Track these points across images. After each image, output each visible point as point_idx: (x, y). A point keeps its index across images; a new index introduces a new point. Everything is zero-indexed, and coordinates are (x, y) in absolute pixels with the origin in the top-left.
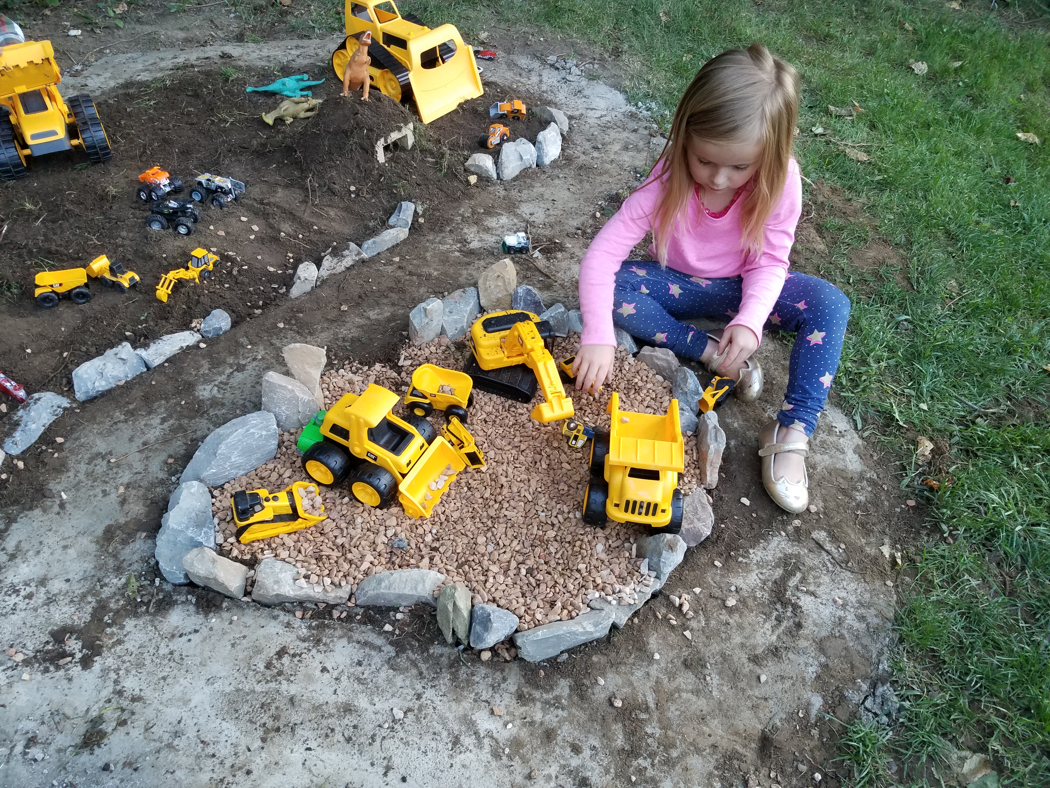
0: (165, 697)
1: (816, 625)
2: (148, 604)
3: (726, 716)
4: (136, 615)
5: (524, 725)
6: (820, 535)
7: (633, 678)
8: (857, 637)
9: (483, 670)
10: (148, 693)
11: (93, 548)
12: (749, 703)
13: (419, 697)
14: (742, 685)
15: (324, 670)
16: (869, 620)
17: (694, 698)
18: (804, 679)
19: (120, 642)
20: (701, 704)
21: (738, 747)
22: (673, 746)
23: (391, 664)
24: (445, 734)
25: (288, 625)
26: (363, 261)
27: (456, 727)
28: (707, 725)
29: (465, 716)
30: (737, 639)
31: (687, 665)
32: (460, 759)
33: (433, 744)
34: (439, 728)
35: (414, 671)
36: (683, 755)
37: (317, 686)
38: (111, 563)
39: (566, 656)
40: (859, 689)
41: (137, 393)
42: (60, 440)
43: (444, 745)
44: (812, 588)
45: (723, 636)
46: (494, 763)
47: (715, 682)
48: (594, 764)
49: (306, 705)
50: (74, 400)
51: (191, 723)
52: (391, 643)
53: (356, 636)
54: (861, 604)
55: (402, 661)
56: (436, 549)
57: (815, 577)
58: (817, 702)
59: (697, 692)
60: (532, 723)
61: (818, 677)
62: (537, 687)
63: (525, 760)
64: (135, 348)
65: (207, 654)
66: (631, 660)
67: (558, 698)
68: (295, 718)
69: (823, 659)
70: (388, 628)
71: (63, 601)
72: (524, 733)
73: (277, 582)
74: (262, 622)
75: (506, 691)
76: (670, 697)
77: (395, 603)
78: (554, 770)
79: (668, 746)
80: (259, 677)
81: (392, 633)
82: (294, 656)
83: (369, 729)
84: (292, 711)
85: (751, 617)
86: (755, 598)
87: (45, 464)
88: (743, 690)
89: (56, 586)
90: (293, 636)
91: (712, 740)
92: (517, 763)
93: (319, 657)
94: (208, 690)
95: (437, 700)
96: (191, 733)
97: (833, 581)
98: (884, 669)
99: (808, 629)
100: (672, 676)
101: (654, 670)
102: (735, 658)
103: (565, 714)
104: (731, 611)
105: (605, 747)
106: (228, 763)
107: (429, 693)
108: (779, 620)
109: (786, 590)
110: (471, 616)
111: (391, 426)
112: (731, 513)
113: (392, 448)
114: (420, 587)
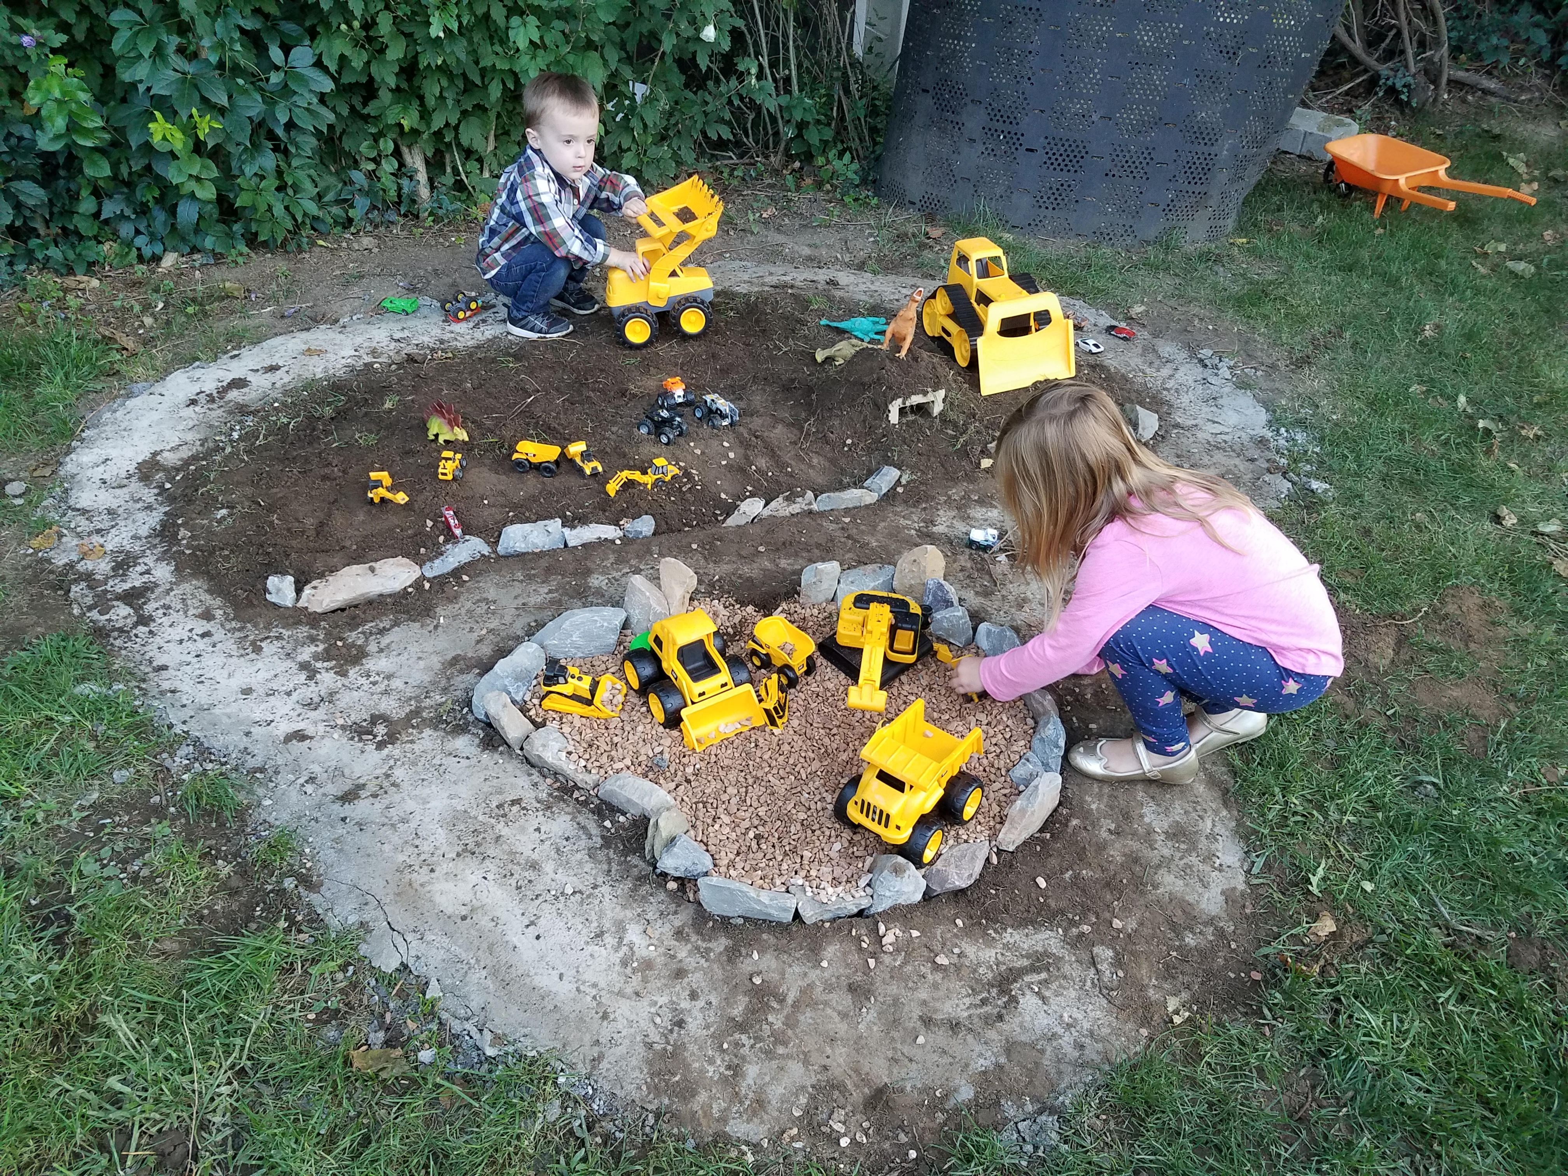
0: (417, 792)
1: (1021, 1026)
2: (448, 724)
3: (857, 1051)
4: (436, 728)
5: (665, 955)
6: (1105, 953)
7: (789, 970)
8: (1059, 1061)
9: (662, 896)
10: (405, 786)
11: (439, 666)
12: (890, 1054)
13: (595, 887)
14: (896, 1035)
15: (538, 830)
17: (837, 1019)
18: (967, 1065)
19: (412, 742)
20: (842, 1028)
21: (848, 1082)
22: (785, 1044)
23: (591, 854)
24: (595, 924)
25: (535, 785)
26: (810, 512)
27: (607, 924)
28: (832, 1048)
29: (622, 921)
30: (923, 994)
31: (852, 988)
32: (592, 948)
33: (580, 926)
34: (593, 917)
35: (605, 867)
36: (789, 1057)
37: (523, 838)
38: (443, 683)
39: (741, 921)
40: (1022, 1106)
41: (542, 562)
42: (465, 577)
43: (586, 933)
44: (1047, 994)
45: (910, 984)
46: (617, 968)
47: (870, 1017)
48: (700, 1016)
49: (505, 847)
50: (494, 551)
51: (418, 817)
52: (603, 837)
53: (580, 819)
54: (1091, 1033)
55: (601, 855)
56: (688, 781)
57: (1061, 986)
58: (966, 1093)
59: (844, 1016)
60: (673, 957)
61: (984, 1073)
62: (699, 933)
63: (645, 980)
64: (563, 526)
65: (463, 777)
66: (797, 955)
67: (708, 950)
68: (491, 852)
69: (1002, 1060)
70: (607, 824)
71: (394, 696)
72: (660, 961)
73: (544, 746)
74: (518, 773)
75: (669, 921)
76: (813, 1004)
77: (626, 807)
78: (663, 1000)
79: (779, 1039)
80: (487, 810)
81: (609, 830)
82: (524, 808)
83: (539, 888)
84: (493, 846)
85: (955, 985)
86: (975, 971)
87: (443, 592)
88: (893, 1039)
89: (397, 683)
90: (533, 795)
91: (827, 1062)
92: (637, 979)
93: (541, 819)
94: (447, 801)
95: (608, 897)
96: (413, 825)
97: (1079, 999)
98: (1063, 1103)
99: (1011, 1026)
100: (829, 988)
101: (814, 974)
102: (906, 1009)
103: (705, 965)
104: (937, 967)
105: (719, 1008)
106: (422, 857)
107: (605, 889)
108: (984, 1002)
109: (1015, 981)
110: (672, 841)
111: (707, 656)
112: (1014, 885)
113: (696, 675)
114: (646, 799)
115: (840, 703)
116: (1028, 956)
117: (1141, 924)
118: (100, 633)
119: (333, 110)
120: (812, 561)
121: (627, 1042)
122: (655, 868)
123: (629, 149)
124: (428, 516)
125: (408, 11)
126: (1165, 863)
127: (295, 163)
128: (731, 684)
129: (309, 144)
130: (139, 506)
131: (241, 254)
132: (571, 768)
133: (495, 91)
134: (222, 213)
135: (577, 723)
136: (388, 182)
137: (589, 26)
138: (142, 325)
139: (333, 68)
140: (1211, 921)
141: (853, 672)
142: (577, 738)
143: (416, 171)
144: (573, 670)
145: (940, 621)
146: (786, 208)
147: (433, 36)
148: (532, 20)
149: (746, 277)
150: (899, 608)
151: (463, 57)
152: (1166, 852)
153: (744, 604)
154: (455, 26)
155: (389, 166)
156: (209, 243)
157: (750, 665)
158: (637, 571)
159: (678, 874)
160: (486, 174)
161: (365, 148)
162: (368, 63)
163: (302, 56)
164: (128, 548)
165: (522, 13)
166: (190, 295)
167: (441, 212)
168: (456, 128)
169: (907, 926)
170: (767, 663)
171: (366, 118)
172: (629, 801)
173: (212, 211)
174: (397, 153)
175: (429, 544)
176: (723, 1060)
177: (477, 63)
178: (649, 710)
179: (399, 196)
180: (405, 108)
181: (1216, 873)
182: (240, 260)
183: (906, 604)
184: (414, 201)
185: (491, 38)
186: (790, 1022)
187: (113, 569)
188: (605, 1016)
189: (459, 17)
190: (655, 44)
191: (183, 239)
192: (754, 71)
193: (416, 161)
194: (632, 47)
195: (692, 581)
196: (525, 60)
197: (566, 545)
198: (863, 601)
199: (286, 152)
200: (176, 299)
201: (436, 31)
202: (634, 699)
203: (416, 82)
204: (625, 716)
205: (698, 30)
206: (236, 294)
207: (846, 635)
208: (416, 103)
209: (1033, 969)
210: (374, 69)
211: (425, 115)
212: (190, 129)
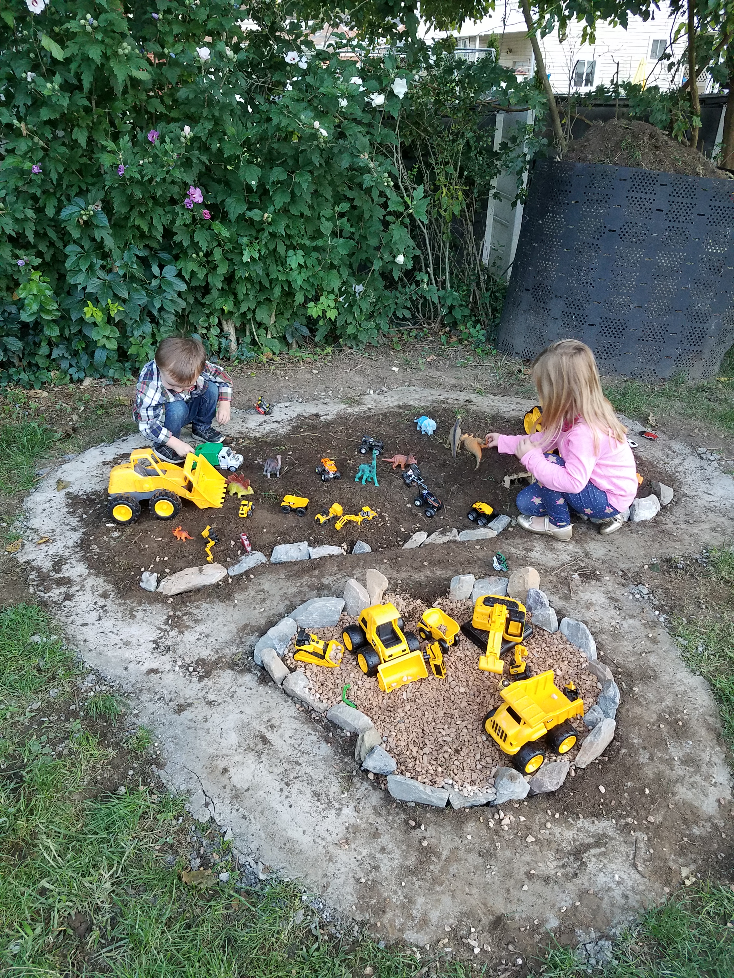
1: (589, 881)
2: (240, 666)
3: (485, 892)
4: (232, 669)
5: (367, 822)
6: (642, 837)
7: (443, 838)
8: (612, 905)
9: (365, 784)
11: (235, 630)
12: (506, 895)
14: (510, 883)
16: (630, 901)
18: (554, 905)
19: (219, 677)
21: (479, 911)
22: (440, 885)
24: (325, 800)
25: (290, 708)
26: (455, 542)
27: (332, 801)
28: (470, 889)
29: (341, 800)
33: (316, 801)
34: (324, 795)
36: (443, 893)
38: (238, 640)
39: (413, 804)
40: (589, 934)
41: (296, 568)
42: (252, 576)
43: (319, 806)
50: (269, 561)
54: (633, 889)
57: (614, 857)
58: (553, 923)
61: (565, 911)
62: (388, 810)
64: (309, 546)
65: (248, 701)
66: (448, 828)
67: (393, 822)
69: (577, 903)
70: (331, 734)
71: (210, 648)
72: (364, 826)
74: (280, 700)
76: (458, 860)
77: (343, 725)
78: (366, 851)
79: (437, 881)
86: (560, 844)
87: (239, 584)
89: (212, 640)
92: (349, 837)
94: (238, 716)
97: (625, 866)
98: (615, 933)
99: (582, 881)
100: (468, 851)
102: (516, 867)
103: (392, 831)
108: (565, 865)
109: (585, 852)
110: (372, 750)
111: (393, 632)
112: (585, 790)
113: (388, 644)
114: (356, 722)
115: (475, 665)
116: (593, 837)
117: (665, 819)
118: (44, 604)
119: (185, 300)
120: (457, 572)
121: (343, 876)
122: (361, 766)
123: (351, 323)
124: (232, 539)
125: (231, 246)
126: (680, 780)
127: (162, 329)
128: (408, 651)
129: (171, 319)
130: (68, 528)
131: (129, 380)
132: (311, 698)
133: (277, 291)
134: (119, 356)
135: (315, 669)
136: (213, 340)
137: (332, 256)
138: (72, 420)
139: (187, 277)
140: (709, 819)
141: (483, 646)
142: (315, 679)
143: (230, 334)
144: (313, 637)
145: (537, 616)
146: (441, 355)
147: (244, 260)
148: (300, 252)
149: (417, 396)
150: (512, 607)
151: (260, 272)
152: (681, 773)
153: (415, 598)
154: (257, 256)
155: (215, 331)
156: (111, 372)
157: (419, 637)
158: (352, 576)
159: (375, 771)
160: (269, 336)
161: (202, 321)
162: (206, 276)
163: (170, 271)
164: (61, 553)
165: (294, 248)
166: (100, 403)
167: (243, 358)
168: (254, 311)
169: (517, 812)
170: (429, 637)
171: (203, 305)
172: (345, 722)
173: (114, 356)
174: (220, 324)
175: (232, 555)
176: (402, 892)
177: (268, 275)
178: (358, 664)
179: (220, 348)
180: (226, 300)
181: (713, 788)
182: (128, 383)
183: (516, 605)
184: (227, 351)
185: (276, 261)
186: (444, 870)
187: (53, 566)
188: (330, 860)
189: (259, 250)
190: (369, 265)
191: (96, 370)
192: (425, 280)
193: (230, 329)
194: (355, 267)
195: (386, 584)
196: (294, 274)
197: (310, 558)
198: (489, 601)
199: (158, 324)
200: (91, 405)
201: (246, 258)
202: (349, 656)
203: (233, 286)
204: (343, 667)
205: (395, 257)
206: (126, 403)
207: (478, 622)
208: (232, 297)
209: (596, 845)
210: (210, 279)
211: (237, 303)
212: (106, 311)
